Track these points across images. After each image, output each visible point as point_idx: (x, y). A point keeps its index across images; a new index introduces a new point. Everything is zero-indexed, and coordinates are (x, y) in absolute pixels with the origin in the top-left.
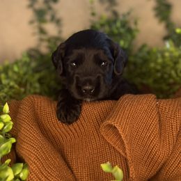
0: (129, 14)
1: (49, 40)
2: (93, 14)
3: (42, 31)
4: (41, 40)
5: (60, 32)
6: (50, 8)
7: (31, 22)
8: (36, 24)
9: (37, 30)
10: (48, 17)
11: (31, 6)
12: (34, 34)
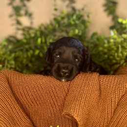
0: (83, 9)
1: (23, 30)
2: (56, 10)
3: (19, 23)
4: (18, 29)
5: (32, 23)
6: (25, 5)
7: (11, 16)
8: (14, 17)
9: (15, 22)
10: (23, 12)
11: (10, 4)
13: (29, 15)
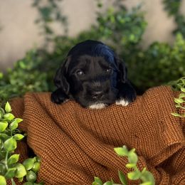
1: (56, 40)
2: (100, 6)
3: (48, 31)
4: (48, 40)
5: (66, 31)
6: (55, 6)
7: (37, 22)
8: (42, 23)
9: (42, 30)
10: (53, 16)
11: (35, 4)
12: (40, 34)
13: (62, 19)
